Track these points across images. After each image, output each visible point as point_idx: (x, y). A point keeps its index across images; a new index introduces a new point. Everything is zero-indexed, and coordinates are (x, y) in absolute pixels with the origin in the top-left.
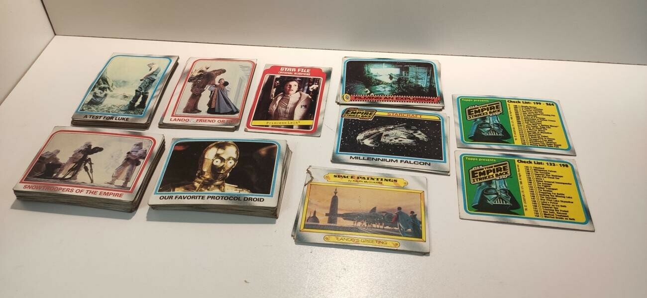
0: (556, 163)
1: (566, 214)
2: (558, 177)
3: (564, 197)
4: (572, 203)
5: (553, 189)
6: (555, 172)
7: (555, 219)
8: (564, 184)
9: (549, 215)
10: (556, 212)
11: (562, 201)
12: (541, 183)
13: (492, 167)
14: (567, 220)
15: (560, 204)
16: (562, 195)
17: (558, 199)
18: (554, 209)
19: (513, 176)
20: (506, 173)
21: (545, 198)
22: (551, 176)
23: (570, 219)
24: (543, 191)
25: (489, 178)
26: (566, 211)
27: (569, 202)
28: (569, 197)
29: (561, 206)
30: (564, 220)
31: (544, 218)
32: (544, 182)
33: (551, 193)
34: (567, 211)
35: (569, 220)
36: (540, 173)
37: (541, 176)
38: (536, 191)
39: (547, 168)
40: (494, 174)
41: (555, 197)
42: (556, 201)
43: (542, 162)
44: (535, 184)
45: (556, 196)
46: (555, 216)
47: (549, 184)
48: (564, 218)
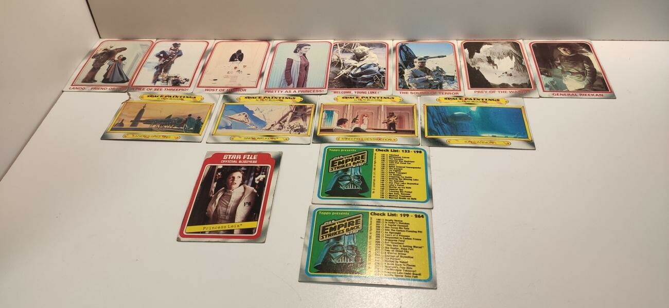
0: (410, 150)
1: (409, 194)
2: (409, 162)
3: (411, 180)
4: (418, 184)
5: (403, 173)
6: (408, 158)
7: (398, 199)
8: (414, 168)
9: (393, 196)
10: (400, 193)
11: (408, 184)
12: (393, 168)
13: (351, 156)
14: (409, 200)
15: (406, 186)
16: (410, 178)
17: (405, 181)
18: (399, 191)
19: (369, 165)
20: (363, 161)
21: (393, 182)
22: (404, 162)
23: (412, 199)
24: (393, 176)
25: (346, 166)
26: (409, 192)
27: (415, 184)
28: (416, 180)
29: (407, 188)
30: (407, 200)
31: (388, 199)
32: (396, 168)
33: (400, 176)
34: (411, 192)
35: (411, 200)
36: (395, 159)
37: (394, 162)
38: (387, 175)
39: (401, 154)
40: (352, 163)
41: (403, 180)
42: (403, 183)
43: (399, 149)
44: (387, 169)
45: (404, 179)
46: (399, 197)
47: (401, 168)
48: (407, 198)
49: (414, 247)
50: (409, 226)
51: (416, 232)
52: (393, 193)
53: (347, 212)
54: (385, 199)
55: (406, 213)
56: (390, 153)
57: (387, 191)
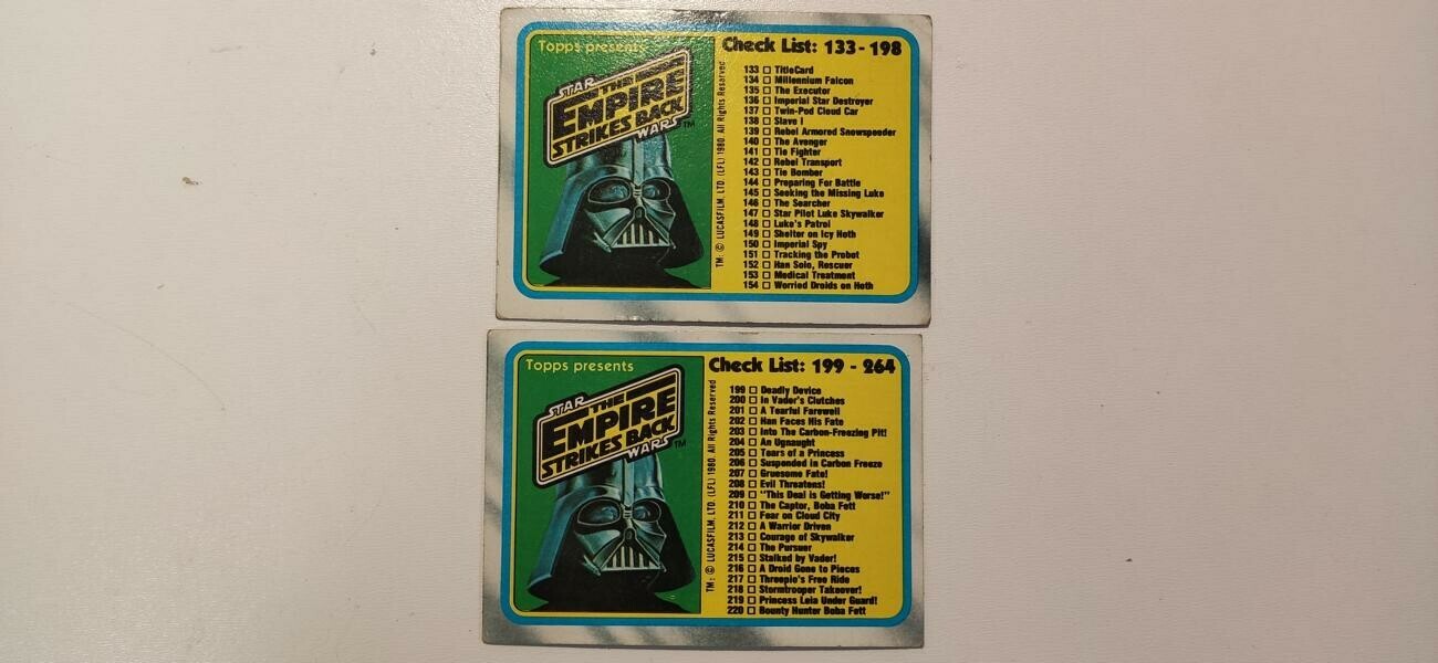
0: (860, 40)
1: (848, 266)
2: (851, 105)
3: (857, 195)
4: (880, 215)
5: (826, 163)
6: (849, 81)
7: (809, 291)
8: (868, 133)
9: (791, 275)
10: (814, 261)
11: (845, 214)
12: (791, 138)
14: (846, 292)
15: (838, 224)
16: (849, 187)
17: (837, 204)
18: (811, 250)
21: (791, 208)
22: (830, 106)
23: (858, 286)
24: (789, 177)
26: (848, 255)
27: (870, 214)
28: (874, 194)
29: (840, 234)
30: (839, 291)
31: (774, 290)
32: (800, 137)
33: (816, 179)
34: (855, 255)
35: (852, 291)
36: (800, 89)
37: (795, 107)
38: (768, 175)
39: (823, 63)
41: (826, 198)
42: (827, 214)
43: (812, 38)
44: (767, 149)
45: (832, 193)
46: (810, 278)
47: (818, 138)
48: (839, 282)
49: (859, 495)
50: (845, 413)
51: (865, 434)
52: (791, 261)
53: (628, 359)
54: (759, 291)
55: (833, 357)
56: (778, 58)
57: (767, 255)
